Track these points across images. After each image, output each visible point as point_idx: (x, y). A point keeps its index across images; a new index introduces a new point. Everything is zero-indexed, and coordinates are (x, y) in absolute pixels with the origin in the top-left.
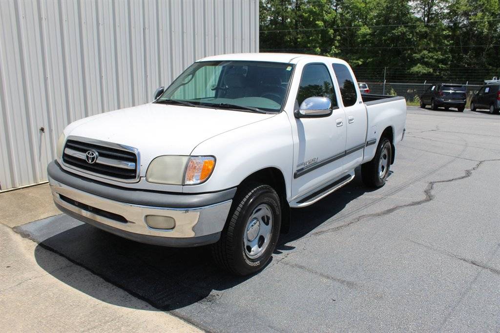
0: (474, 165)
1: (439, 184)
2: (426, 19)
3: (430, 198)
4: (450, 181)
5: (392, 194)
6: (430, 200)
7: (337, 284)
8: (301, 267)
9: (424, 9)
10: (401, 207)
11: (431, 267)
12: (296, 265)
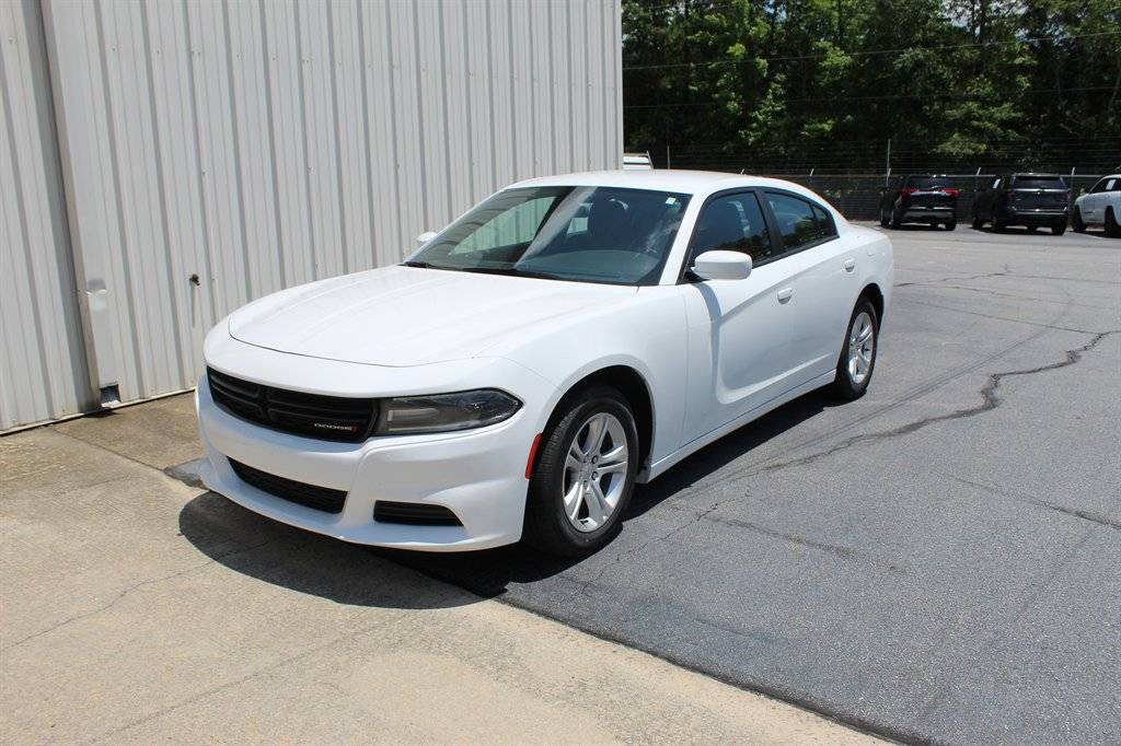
0: (1086, 339)
1: (1012, 377)
2: (978, 30)
3: (992, 403)
4: (1033, 371)
5: (916, 396)
6: (994, 407)
7: (818, 552)
8: (744, 525)
9: (972, 9)
10: (934, 419)
11: (998, 522)
12: (736, 522)
